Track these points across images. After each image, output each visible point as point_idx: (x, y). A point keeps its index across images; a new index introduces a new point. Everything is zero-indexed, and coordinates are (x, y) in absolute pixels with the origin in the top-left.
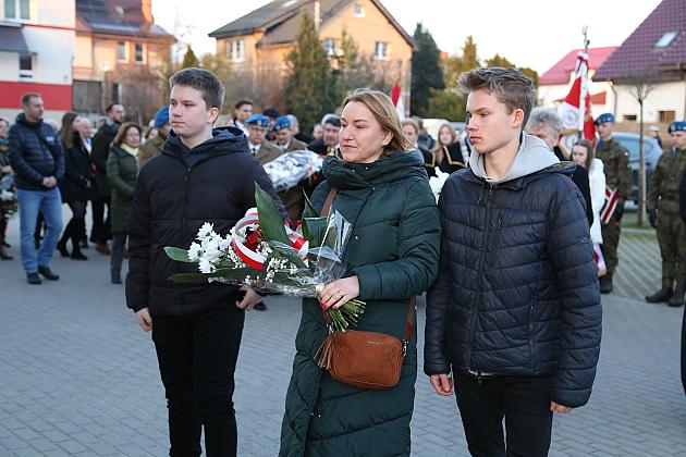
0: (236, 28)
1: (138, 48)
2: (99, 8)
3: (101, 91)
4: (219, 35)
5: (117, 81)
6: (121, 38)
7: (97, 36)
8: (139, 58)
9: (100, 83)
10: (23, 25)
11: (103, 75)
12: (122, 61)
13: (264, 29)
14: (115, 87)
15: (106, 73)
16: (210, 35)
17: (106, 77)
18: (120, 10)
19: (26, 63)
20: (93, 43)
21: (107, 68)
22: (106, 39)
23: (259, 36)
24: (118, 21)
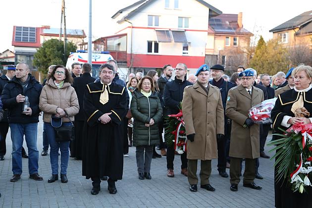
0: (283, 27)
1: (235, 40)
2: (218, 23)
3: (217, 59)
4: (274, 31)
5: (224, 55)
6: (227, 35)
7: (217, 35)
8: (235, 44)
9: (217, 55)
10: (185, 30)
11: (219, 52)
12: (227, 46)
13: (299, 26)
14: (224, 57)
15: (220, 51)
16: (270, 31)
17: (220, 53)
18: (228, 23)
19: (186, 48)
20: (215, 38)
21: (220, 49)
22: (220, 36)
23: (297, 30)
24: (227, 28)
